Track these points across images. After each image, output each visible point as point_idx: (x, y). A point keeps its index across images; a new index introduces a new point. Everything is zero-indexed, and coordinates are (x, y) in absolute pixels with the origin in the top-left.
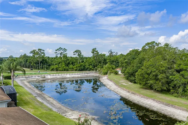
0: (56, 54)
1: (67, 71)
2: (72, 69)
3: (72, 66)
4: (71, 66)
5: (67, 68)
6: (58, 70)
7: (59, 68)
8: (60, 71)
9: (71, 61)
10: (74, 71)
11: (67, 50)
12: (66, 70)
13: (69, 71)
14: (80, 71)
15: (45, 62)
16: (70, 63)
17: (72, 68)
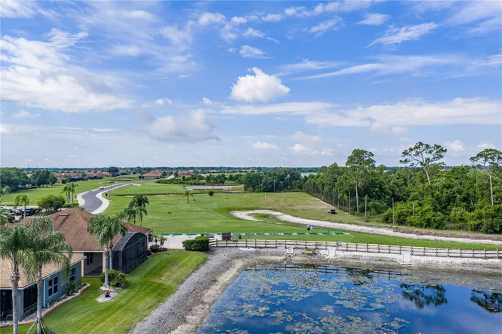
1: (437, 228)
2: (461, 225)
3: (459, 212)
4: (457, 211)
5: (437, 219)
6: (405, 221)
7: (411, 214)
8: (412, 225)
9: (460, 192)
10: (467, 230)
11: (446, 150)
12: (435, 225)
13: (446, 229)
14: (496, 232)
15: (377, 189)
16: (455, 197)
17: (461, 220)
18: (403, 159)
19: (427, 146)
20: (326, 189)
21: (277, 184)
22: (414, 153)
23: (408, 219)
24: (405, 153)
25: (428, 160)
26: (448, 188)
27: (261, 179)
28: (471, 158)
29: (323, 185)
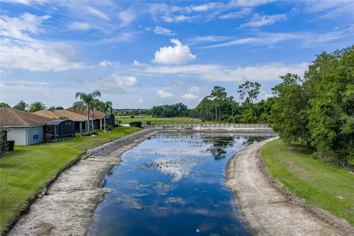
0: (239, 93)
2: (265, 121)
4: (263, 115)
5: (254, 119)
7: (242, 118)
8: (242, 123)
9: (266, 106)
11: (260, 85)
12: (253, 122)
16: (264, 109)
17: (265, 119)
18: (239, 90)
19: (252, 83)
20: (201, 112)
21: (172, 112)
22: (245, 87)
23: (240, 120)
24: (240, 87)
25: (252, 91)
26: (261, 105)
27: (163, 110)
28: (272, 89)
29: (200, 110)
